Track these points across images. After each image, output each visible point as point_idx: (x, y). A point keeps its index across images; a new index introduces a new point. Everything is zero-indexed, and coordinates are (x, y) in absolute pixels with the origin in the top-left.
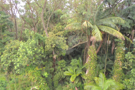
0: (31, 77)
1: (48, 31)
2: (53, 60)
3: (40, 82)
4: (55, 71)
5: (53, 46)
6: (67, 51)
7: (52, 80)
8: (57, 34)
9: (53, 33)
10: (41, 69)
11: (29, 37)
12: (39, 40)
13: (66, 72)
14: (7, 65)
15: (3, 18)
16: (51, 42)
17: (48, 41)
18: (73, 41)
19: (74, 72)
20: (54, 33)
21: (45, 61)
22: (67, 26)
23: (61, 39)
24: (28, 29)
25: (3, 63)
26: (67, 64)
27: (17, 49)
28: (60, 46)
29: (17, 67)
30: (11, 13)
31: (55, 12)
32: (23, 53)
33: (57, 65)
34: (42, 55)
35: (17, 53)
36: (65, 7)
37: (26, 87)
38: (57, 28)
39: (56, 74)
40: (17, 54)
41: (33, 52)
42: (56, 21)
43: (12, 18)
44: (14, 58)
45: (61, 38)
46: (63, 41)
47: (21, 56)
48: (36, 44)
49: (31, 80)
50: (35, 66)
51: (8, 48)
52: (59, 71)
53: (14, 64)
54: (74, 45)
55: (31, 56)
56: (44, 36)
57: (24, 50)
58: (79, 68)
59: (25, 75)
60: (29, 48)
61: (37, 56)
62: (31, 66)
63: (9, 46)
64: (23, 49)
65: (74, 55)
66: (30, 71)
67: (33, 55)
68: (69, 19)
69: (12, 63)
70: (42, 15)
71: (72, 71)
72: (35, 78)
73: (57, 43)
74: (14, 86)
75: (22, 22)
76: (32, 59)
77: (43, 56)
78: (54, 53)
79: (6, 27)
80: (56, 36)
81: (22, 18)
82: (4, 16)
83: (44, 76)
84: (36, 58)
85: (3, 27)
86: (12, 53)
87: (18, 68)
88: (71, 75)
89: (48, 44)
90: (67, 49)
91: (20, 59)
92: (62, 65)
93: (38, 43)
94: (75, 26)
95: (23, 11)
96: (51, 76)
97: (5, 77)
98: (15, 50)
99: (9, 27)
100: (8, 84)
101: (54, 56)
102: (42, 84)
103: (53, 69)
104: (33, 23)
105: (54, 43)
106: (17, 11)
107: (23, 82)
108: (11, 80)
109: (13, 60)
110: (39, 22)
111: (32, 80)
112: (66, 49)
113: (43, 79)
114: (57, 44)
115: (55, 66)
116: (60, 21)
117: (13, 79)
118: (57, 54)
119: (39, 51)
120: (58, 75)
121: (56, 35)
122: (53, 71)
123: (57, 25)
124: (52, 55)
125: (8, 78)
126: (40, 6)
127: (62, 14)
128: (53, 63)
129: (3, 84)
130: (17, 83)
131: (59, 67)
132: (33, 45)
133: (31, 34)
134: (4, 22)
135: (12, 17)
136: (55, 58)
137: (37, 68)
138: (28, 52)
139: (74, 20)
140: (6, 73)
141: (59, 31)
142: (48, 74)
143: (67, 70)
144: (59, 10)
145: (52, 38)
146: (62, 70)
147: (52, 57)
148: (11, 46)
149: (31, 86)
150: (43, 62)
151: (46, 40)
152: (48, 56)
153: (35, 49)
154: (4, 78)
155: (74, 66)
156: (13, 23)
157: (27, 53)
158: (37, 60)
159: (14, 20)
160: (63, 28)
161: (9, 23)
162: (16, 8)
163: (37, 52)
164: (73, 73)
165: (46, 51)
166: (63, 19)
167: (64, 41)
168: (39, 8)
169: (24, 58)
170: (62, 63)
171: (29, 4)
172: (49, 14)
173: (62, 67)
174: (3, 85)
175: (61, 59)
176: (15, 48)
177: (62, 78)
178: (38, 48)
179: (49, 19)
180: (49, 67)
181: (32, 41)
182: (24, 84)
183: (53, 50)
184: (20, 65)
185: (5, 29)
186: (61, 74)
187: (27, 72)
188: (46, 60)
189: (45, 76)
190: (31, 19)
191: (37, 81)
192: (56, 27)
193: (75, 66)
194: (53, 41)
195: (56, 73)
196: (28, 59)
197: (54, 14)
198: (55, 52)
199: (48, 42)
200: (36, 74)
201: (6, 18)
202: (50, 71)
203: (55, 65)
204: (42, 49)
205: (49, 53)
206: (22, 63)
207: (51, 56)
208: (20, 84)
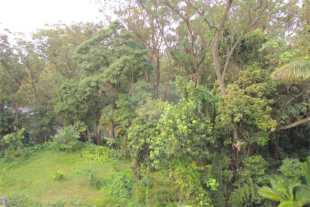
0: (179, 181)
1: (226, 82)
2: (231, 153)
3: (197, 199)
4: (234, 179)
5: (236, 119)
6: (271, 134)
7: (226, 200)
8: (248, 89)
9: (237, 87)
10: (203, 168)
11: (182, 95)
12: (204, 101)
13: (265, 188)
14: (137, 147)
15: (138, 55)
16: (230, 108)
17: (224, 105)
18: (293, 111)
19: (288, 192)
20: (241, 88)
21: (213, 153)
22: (277, 69)
23: (259, 104)
24: (181, 77)
25: (131, 143)
26: (269, 168)
27: (157, 117)
28: (254, 119)
29: (155, 155)
30: (152, 45)
31: (246, 35)
32: (169, 126)
33: (241, 165)
34: (208, 136)
35: (156, 126)
36: (271, 23)
37: (167, 201)
38: (248, 76)
39: (236, 188)
40: (157, 128)
41: (188, 128)
42: (246, 57)
43: (153, 54)
44: (150, 135)
45: (257, 100)
46: (264, 109)
47: (163, 134)
48: (196, 110)
49: (179, 188)
50: (190, 158)
51: (141, 114)
52: (245, 182)
53: (150, 147)
54: (294, 120)
55: (184, 137)
56: (214, 94)
57: (171, 121)
58: (304, 185)
59: (168, 175)
60: (180, 117)
61: (197, 138)
62: (182, 158)
63: (143, 109)
64: (170, 119)
65: (290, 146)
66: (180, 169)
67: (189, 134)
68: (286, 53)
69: (146, 145)
70: (215, 45)
71: (282, 190)
72: (189, 186)
73: (247, 112)
74: (145, 191)
75: (170, 62)
76: (186, 143)
77: (209, 139)
78: (236, 136)
79: (141, 73)
80: (246, 95)
81: (172, 53)
82: (140, 52)
83: (208, 186)
84: (193, 142)
85: (136, 73)
86: (148, 124)
87: (157, 158)
88: (278, 198)
89: (225, 113)
90: (272, 130)
91: (161, 139)
92: (256, 167)
93: (200, 107)
94: (303, 69)
95: (174, 39)
96: (225, 191)
97: (131, 170)
98: (152, 119)
99: (146, 72)
100: (135, 186)
101: (236, 143)
102: (201, 203)
103: (229, 173)
104: (192, 65)
105: (238, 112)
106: (162, 41)
107: (162, 189)
108: (140, 178)
109: (148, 139)
110: (206, 61)
111: (181, 189)
112: (269, 130)
113: (206, 192)
114: (247, 115)
115: (235, 168)
116: (256, 57)
117: (145, 177)
118: (242, 137)
119: (203, 126)
120: (242, 190)
121: (246, 93)
122: (230, 178)
123: (249, 68)
124: (231, 138)
125: (136, 173)
126: (211, 24)
127: (265, 41)
128: (232, 161)
129: (126, 182)
130: (151, 188)
131: (247, 173)
132: (190, 113)
133: (188, 87)
134: (139, 63)
135: (153, 52)
136: (239, 149)
137: (194, 165)
138: (178, 127)
139: (299, 55)
140: (134, 162)
141: (253, 83)
142: (218, 184)
143: (269, 185)
144: (258, 31)
145: (235, 99)
146: (254, 182)
147: (230, 145)
148: (147, 110)
149: (177, 200)
150: (208, 153)
151: (219, 104)
152: (221, 140)
153: (194, 122)
154: (129, 172)
155: (290, 177)
156: (154, 65)
157: (176, 129)
158: (196, 146)
159: (156, 59)
160: (263, 76)
161: (147, 65)
162: (162, 33)
163: (197, 130)
164: (286, 196)
165: (216, 127)
166: (265, 52)
167: (265, 107)
168: (209, 31)
169: (170, 139)
170: (255, 164)
171: (188, 24)
172: (232, 41)
173: (253, 173)
174: (126, 185)
175: (254, 153)
176: (153, 115)
177: (252, 201)
178: (199, 119)
179: (229, 54)
180: (220, 166)
181: (189, 104)
182: (163, 193)
183: (233, 127)
184: (160, 151)
185: (139, 77)
186: (250, 191)
187: (173, 170)
188: (215, 149)
189: (210, 187)
190: (188, 55)
191: (191, 195)
192: (245, 72)
193: (293, 177)
194: (237, 105)
195: (239, 185)
196: (176, 141)
197: (243, 41)
198: (239, 134)
199: (224, 109)
200: (190, 178)
201: (142, 55)
202: (223, 176)
203: (237, 165)
204: (208, 123)
205: (224, 134)
206: (165, 147)
207: (227, 142)
208: (156, 190)
